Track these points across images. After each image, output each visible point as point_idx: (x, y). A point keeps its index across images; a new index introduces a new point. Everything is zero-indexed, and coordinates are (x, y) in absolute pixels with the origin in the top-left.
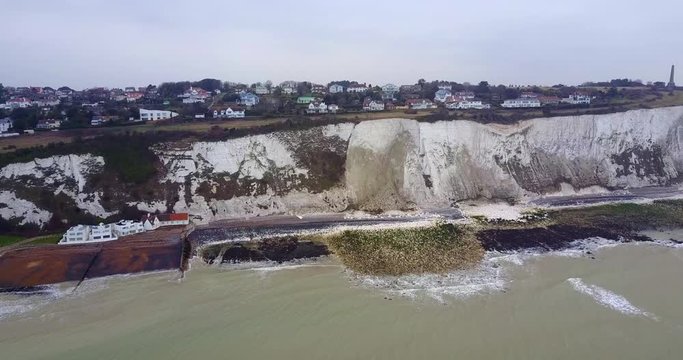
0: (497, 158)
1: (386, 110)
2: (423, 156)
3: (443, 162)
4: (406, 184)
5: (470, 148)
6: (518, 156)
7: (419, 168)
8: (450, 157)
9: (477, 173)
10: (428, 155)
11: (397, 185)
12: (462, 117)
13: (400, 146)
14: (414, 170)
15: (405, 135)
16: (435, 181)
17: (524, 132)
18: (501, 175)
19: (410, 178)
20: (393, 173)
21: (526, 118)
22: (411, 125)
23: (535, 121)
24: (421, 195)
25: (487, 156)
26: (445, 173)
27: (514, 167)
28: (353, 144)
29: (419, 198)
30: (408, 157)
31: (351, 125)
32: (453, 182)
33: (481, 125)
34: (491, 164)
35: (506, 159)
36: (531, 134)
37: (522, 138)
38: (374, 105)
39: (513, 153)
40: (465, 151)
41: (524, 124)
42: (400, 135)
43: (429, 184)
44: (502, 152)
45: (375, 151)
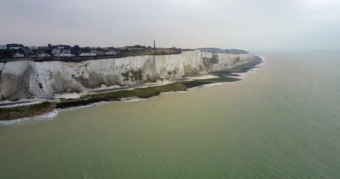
0: (73, 76)
1: (24, 57)
2: (38, 76)
3: (48, 78)
4: (31, 88)
5: (61, 72)
6: (83, 75)
7: (37, 81)
8: (51, 76)
9: (64, 82)
10: (40, 75)
11: (27, 88)
12: (57, 60)
13: (28, 72)
14: (34, 82)
15: (30, 67)
16: (44, 86)
17: (86, 65)
18: (75, 82)
19: (32, 85)
20: (26, 83)
21: (85, 60)
22: (32, 63)
23: (90, 61)
24: (38, 92)
25: (68, 75)
26: (49, 82)
27: (81, 79)
28: (4, 72)
29: (37, 93)
30: (31, 77)
31: (3, 64)
32: (53, 86)
33: (64, 63)
34: (70, 78)
35: (77, 76)
36: (88, 66)
37: (84, 68)
38: (18, 55)
39: (81, 74)
40: (59, 73)
41: (85, 62)
42: (28, 67)
43: (41, 87)
44: (75, 73)
45: (16, 74)
